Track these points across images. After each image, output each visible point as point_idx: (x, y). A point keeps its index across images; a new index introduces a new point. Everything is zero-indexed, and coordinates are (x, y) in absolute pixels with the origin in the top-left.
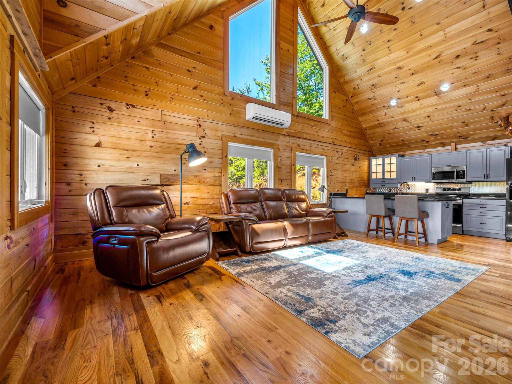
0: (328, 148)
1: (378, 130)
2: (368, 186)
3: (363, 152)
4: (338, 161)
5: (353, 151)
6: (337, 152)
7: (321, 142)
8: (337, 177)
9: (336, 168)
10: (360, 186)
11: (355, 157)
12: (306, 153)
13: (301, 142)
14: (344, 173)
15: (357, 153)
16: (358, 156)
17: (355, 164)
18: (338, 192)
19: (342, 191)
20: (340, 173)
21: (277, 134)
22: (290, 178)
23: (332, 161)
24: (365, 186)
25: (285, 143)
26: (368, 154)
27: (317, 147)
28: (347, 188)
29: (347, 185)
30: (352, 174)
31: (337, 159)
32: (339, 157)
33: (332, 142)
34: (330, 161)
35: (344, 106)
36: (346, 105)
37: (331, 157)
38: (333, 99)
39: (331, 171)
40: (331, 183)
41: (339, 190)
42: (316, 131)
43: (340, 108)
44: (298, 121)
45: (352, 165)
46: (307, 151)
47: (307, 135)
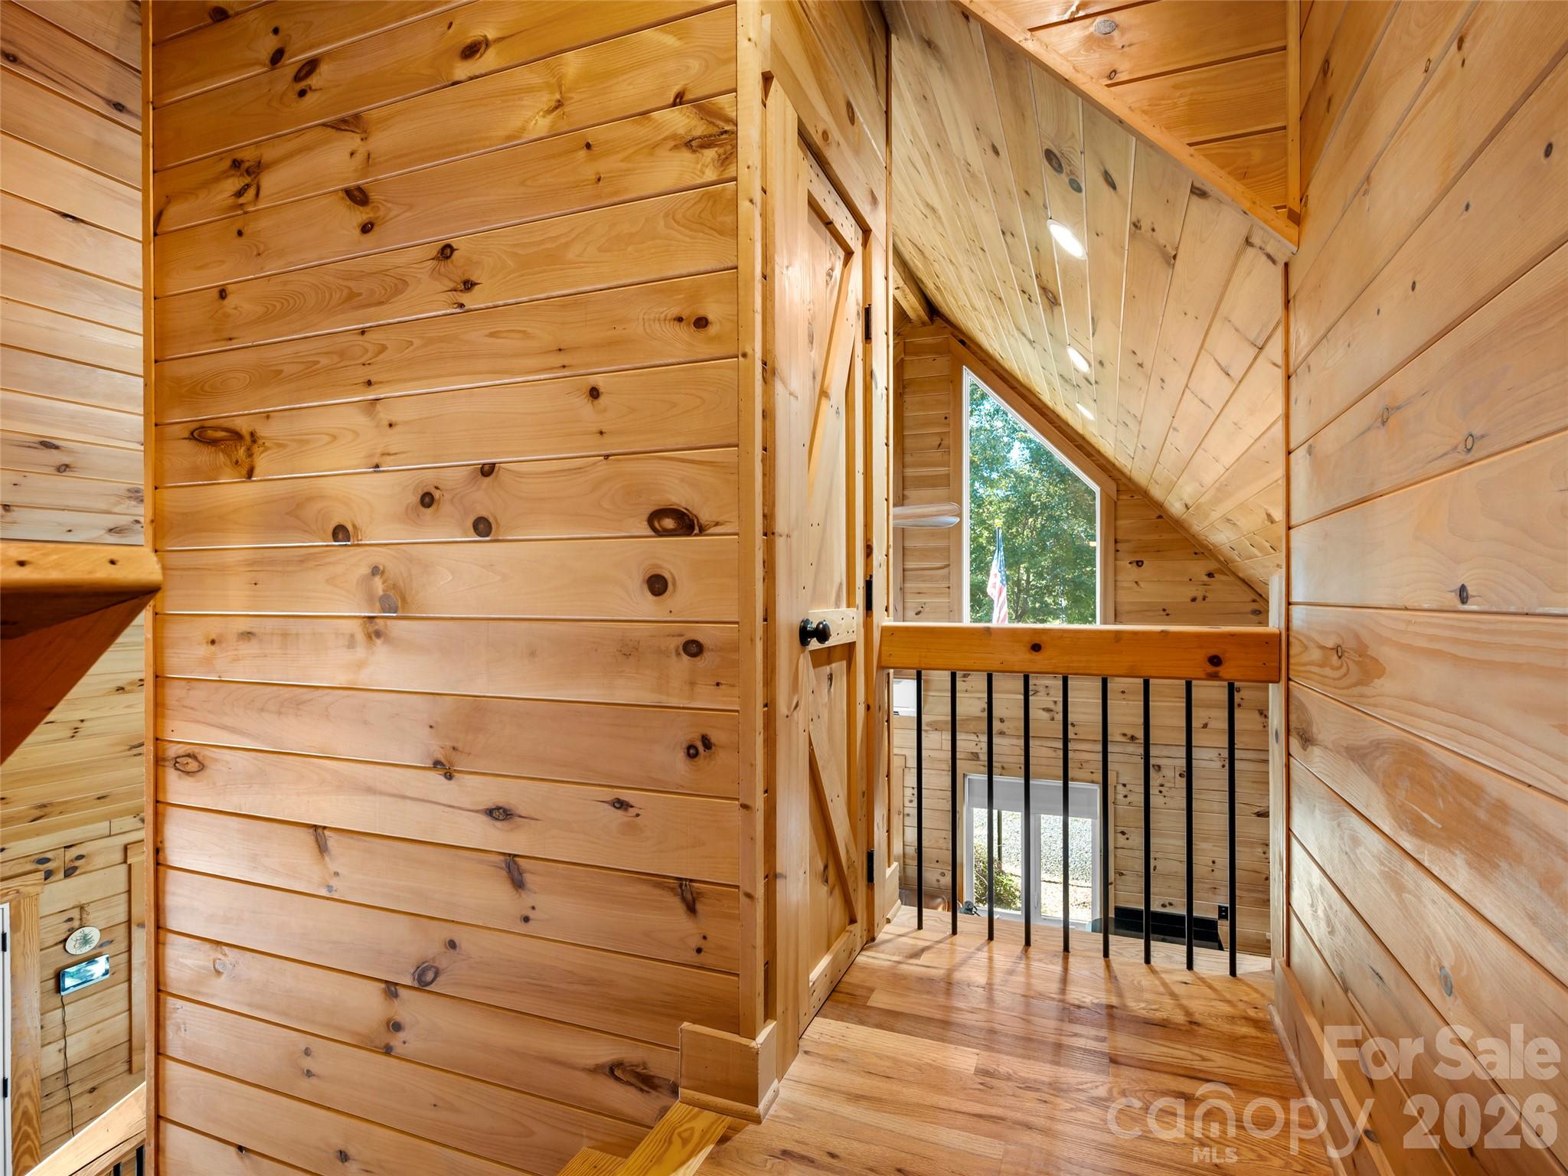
6: (1157, 768)
18: (1168, 910)
30: (1260, 850)
31: (1160, 792)
32: (1166, 785)
33: (1124, 735)
34: (1118, 802)
35: (1194, 600)
36: (1207, 594)
37: (1124, 785)
38: (1129, 588)
39: (1123, 833)
40: (1122, 874)
41: (1171, 904)
42: (1044, 709)
43: (1167, 612)
44: (970, 688)
45: (1258, 815)
46: (1004, 771)
47: (1006, 723)
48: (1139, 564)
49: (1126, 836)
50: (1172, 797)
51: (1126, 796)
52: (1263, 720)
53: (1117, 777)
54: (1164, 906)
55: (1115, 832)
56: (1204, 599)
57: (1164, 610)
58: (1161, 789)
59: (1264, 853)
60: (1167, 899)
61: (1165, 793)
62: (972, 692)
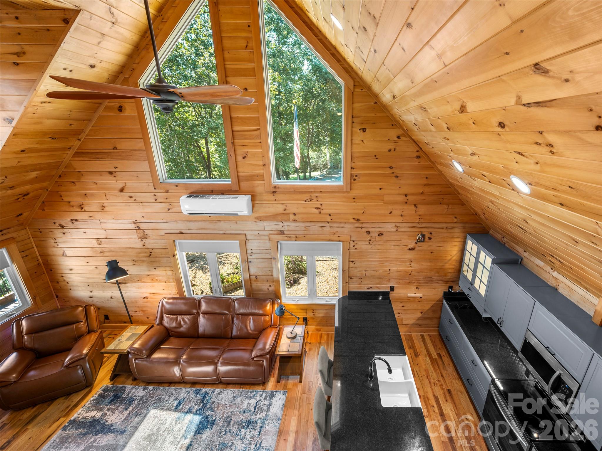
0: (347, 229)
2: (456, 281)
3: (444, 225)
4: (370, 246)
5: (414, 227)
6: (368, 233)
7: (328, 222)
8: (367, 269)
9: (365, 258)
10: (431, 281)
11: (420, 236)
12: (295, 241)
13: (286, 227)
14: (386, 264)
15: (422, 230)
16: (427, 235)
17: (417, 248)
18: (370, 290)
19: (379, 288)
20: (376, 263)
21: (241, 222)
23: (355, 247)
24: (446, 282)
25: (256, 232)
26: (464, 228)
27: (321, 229)
28: (391, 284)
29: (394, 280)
30: (409, 264)
31: (369, 243)
32: (372, 240)
33: (354, 219)
34: (350, 249)
35: (390, 150)
36: (397, 148)
37: (354, 241)
38: (358, 144)
39: (352, 262)
40: (352, 278)
41: (371, 288)
42: (316, 208)
43: (377, 157)
44: (277, 199)
45: (410, 249)
46: (297, 239)
47: (297, 216)
48: (364, 130)
49: (354, 263)
50: (374, 245)
51: (354, 246)
52: (416, 209)
53: (351, 238)
54: (368, 289)
55: (349, 261)
56: (395, 150)
57: (375, 156)
58: (370, 242)
60: (370, 286)
61: (371, 243)
62: (278, 201)
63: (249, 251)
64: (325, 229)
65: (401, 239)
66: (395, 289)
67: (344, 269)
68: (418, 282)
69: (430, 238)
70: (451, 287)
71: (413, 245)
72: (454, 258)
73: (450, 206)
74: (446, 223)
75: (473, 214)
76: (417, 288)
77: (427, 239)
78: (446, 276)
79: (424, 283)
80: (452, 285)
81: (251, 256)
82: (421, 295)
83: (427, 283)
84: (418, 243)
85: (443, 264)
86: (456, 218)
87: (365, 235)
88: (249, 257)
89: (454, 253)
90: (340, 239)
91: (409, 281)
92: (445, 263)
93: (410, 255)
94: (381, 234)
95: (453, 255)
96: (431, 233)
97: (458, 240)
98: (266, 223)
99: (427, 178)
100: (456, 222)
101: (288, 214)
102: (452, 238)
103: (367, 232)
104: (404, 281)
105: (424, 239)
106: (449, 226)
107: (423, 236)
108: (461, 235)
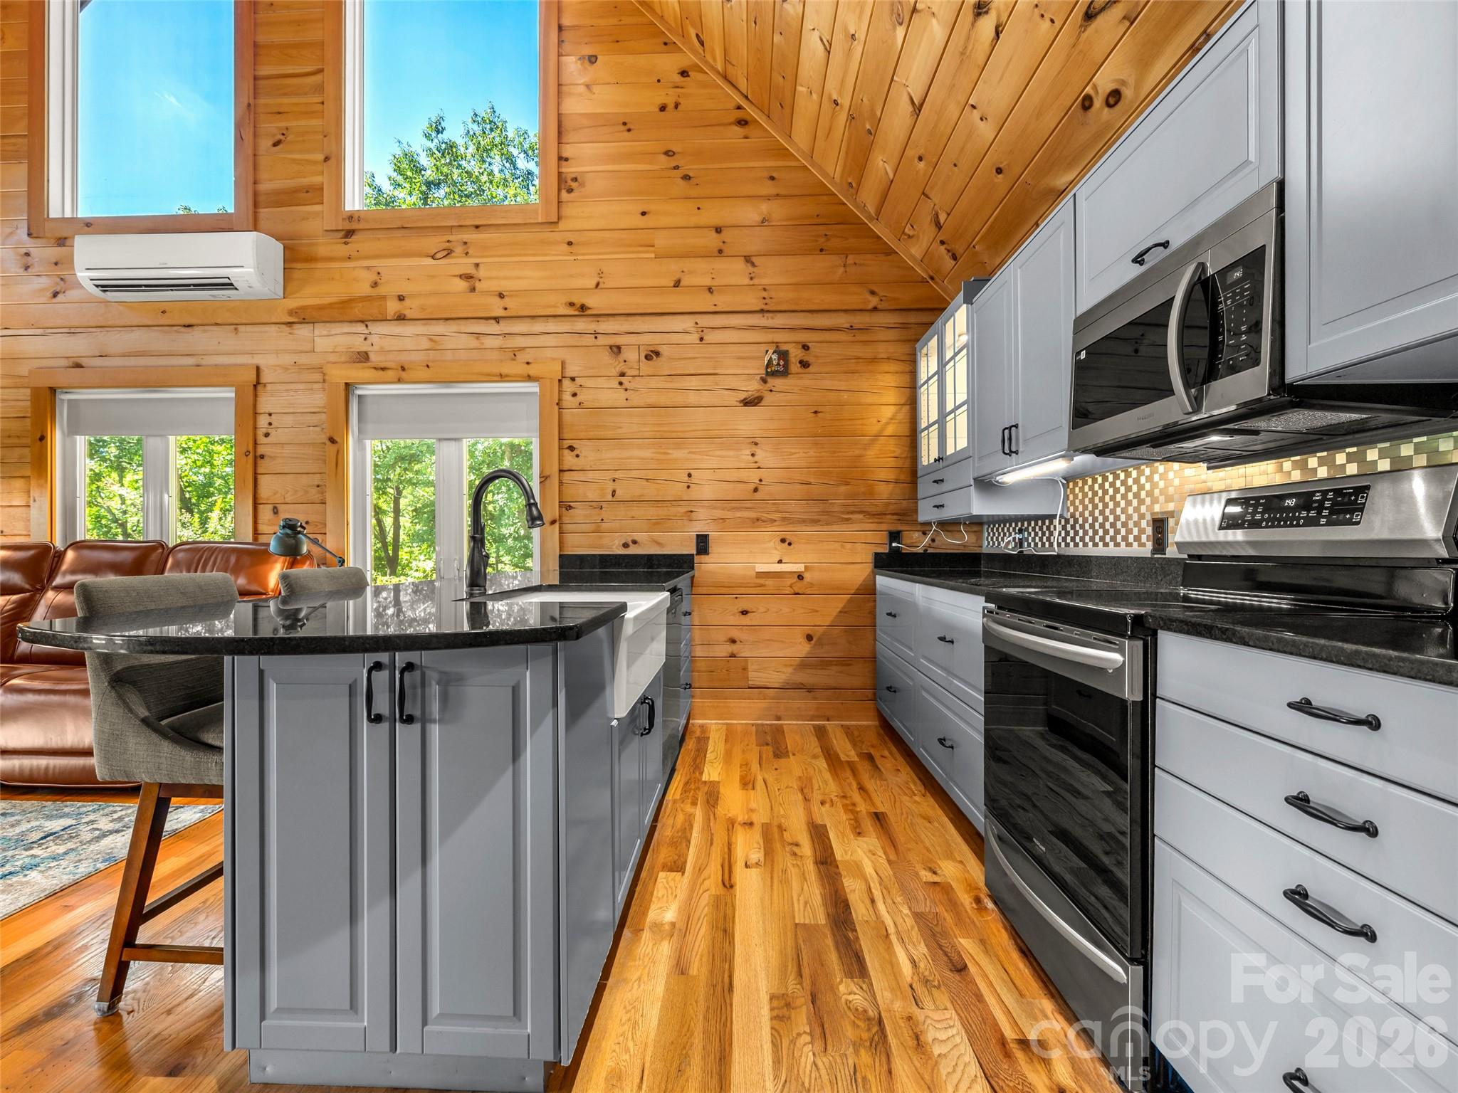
0: (550, 341)
1: (882, 164)
2: (908, 514)
3: (842, 320)
4: (622, 394)
5: (752, 328)
6: (615, 350)
7: (497, 319)
8: (617, 475)
9: (609, 434)
10: (827, 513)
11: (772, 355)
12: (400, 381)
13: (374, 339)
14: (677, 454)
15: (778, 337)
16: (795, 354)
17: (768, 398)
18: (633, 550)
19: (659, 544)
20: (647, 453)
21: (249, 328)
22: (317, 497)
23: (579, 398)
24: (878, 516)
25: (288, 359)
26: (904, 326)
27: (473, 343)
28: (700, 527)
29: (702, 513)
30: (748, 452)
31: (621, 383)
32: (629, 372)
33: (572, 304)
34: (565, 404)
35: (663, 108)
36: (681, 100)
37: (573, 379)
38: (580, 95)
39: (571, 448)
40: (571, 507)
41: (635, 542)
42: (461, 276)
43: (629, 126)
44: (354, 254)
45: (747, 403)
46: (404, 375)
47: (407, 302)
48: (592, 59)
49: (576, 452)
50: (635, 390)
51: (574, 395)
52: (751, 269)
53: (563, 368)
54: (626, 545)
55: (560, 449)
56: (676, 107)
57: (625, 124)
58: (622, 379)
59: (753, 455)
60: (628, 537)
61: (626, 384)
62: (358, 259)
63: (263, 421)
64: (490, 342)
65: (715, 368)
66: (713, 548)
67: (547, 473)
68: (784, 519)
69: (804, 364)
70: (895, 536)
71: (753, 387)
72: (890, 430)
73: (850, 257)
74: (845, 311)
75: (924, 281)
76: (783, 541)
77: (795, 367)
78: (870, 494)
79: (803, 521)
80: (900, 527)
81: (267, 435)
82: (799, 568)
83: (816, 522)
84: (773, 382)
85: (857, 452)
86: (873, 293)
87: (606, 357)
88: (261, 439)
89: (888, 412)
90: (533, 371)
91: (753, 515)
92: (865, 449)
93: (750, 422)
94: (653, 355)
95: (884, 421)
96: (805, 347)
97: (893, 367)
98: (320, 329)
99: (772, 178)
100: (875, 309)
101: (384, 298)
102: (874, 360)
103: (611, 347)
104: (739, 514)
105: (786, 366)
106: (859, 320)
107: (783, 355)
108: (900, 350)
